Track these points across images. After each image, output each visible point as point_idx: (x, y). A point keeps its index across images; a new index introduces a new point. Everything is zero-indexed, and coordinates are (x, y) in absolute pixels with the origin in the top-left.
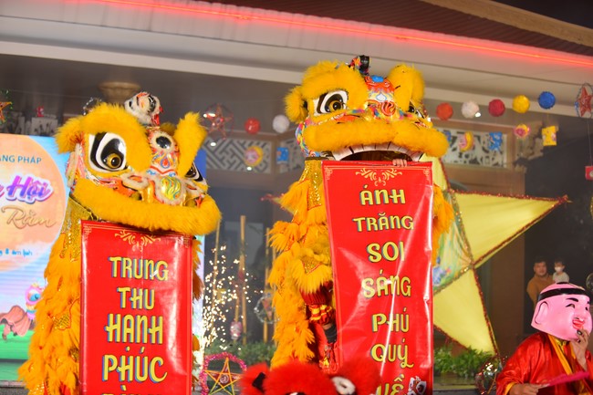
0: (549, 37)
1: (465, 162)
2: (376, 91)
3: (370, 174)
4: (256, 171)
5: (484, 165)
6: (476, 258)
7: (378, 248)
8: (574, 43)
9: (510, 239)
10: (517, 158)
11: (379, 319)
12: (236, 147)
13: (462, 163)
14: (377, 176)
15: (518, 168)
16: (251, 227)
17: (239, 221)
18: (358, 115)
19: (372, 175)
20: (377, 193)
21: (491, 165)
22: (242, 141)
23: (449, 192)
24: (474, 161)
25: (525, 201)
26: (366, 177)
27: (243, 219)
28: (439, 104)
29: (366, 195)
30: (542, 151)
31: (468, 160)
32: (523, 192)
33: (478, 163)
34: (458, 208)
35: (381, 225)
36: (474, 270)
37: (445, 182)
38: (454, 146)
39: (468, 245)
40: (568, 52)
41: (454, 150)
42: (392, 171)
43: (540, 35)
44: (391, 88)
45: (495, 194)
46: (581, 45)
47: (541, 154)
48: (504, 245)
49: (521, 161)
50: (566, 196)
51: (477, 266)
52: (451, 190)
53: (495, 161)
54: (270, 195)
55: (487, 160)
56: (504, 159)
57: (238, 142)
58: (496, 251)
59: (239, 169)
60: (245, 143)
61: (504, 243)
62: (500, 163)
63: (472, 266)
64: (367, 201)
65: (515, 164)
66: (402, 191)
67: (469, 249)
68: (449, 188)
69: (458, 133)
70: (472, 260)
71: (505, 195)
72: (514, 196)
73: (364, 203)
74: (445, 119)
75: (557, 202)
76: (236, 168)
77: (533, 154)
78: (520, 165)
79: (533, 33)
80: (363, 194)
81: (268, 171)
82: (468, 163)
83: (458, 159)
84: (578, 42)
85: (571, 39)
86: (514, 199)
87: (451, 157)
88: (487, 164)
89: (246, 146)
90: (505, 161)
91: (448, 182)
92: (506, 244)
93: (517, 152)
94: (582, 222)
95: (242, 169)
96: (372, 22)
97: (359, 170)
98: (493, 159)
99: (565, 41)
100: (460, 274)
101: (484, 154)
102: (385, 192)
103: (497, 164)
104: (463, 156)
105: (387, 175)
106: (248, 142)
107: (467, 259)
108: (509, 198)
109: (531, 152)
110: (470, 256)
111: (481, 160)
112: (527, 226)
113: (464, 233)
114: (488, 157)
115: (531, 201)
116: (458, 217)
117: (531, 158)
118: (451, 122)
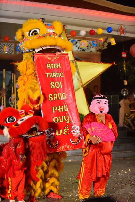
0: (110, 8)
1: (80, 50)
2: (49, 29)
3: (49, 58)
4: (9, 54)
5: (87, 51)
6: (84, 83)
7: (54, 84)
8: (118, 10)
9: (95, 77)
10: (98, 49)
11: (55, 108)
12: (2, 45)
13: (79, 51)
14: (51, 59)
15: (98, 53)
16: (7, 73)
17: (3, 71)
18: (44, 36)
19: (50, 58)
20: (52, 65)
21: (89, 51)
22: (4, 44)
23: (74, 61)
24: (83, 50)
25: (101, 64)
26: (48, 59)
27: (4, 70)
28: (71, 31)
29: (49, 65)
30: (107, 47)
31: (81, 50)
32: (100, 61)
33: (85, 51)
34: (77, 66)
35: (54, 76)
36: (83, 87)
37: (73, 57)
38: (77, 45)
39: (81, 79)
40: (116, 13)
41: (77, 46)
42: (56, 57)
43: (106, 7)
44: (54, 28)
45: (90, 62)
46: (121, 11)
47: (106, 48)
48: (93, 79)
49: (100, 50)
50: (115, 62)
51: (84, 86)
52: (75, 60)
53: (91, 50)
54: (13, 62)
55: (88, 50)
56: (93, 50)
57: (3, 44)
58: (91, 81)
59: (3, 53)
60: (5, 44)
61: (93, 78)
62: (92, 51)
63: (82, 86)
64: (49, 67)
65: (97, 51)
66: (59, 64)
67: (81, 80)
68: (74, 60)
69: (78, 40)
70: (82, 84)
71: (93, 62)
72: (97, 62)
73: (48, 68)
74: (74, 36)
75: (112, 64)
76: (2, 52)
77: (103, 48)
78: (99, 52)
79: (104, 7)
80: (48, 65)
81: (13, 53)
82: (81, 51)
83: (78, 49)
84: (120, 10)
85: (117, 9)
86: (97, 63)
87: (75, 49)
88: (88, 51)
89: (5, 45)
90: (94, 50)
91: (74, 57)
92: (94, 78)
93: (98, 47)
94: (120, 70)
95: (4, 53)
96: (48, 3)
97: (46, 57)
98: (90, 49)
99: (115, 10)
100: (78, 89)
101: (87, 48)
102: (54, 64)
103: (91, 51)
104: (80, 48)
105: (54, 58)
106: (6, 44)
107: (81, 83)
108: (95, 63)
109: (103, 47)
110: (82, 83)
111: (86, 50)
112: (101, 73)
113: (80, 75)
114: (88, 49)
115: (103, 64)
116: (78, 69)
117: (103, 49)
118: (76, 37)
